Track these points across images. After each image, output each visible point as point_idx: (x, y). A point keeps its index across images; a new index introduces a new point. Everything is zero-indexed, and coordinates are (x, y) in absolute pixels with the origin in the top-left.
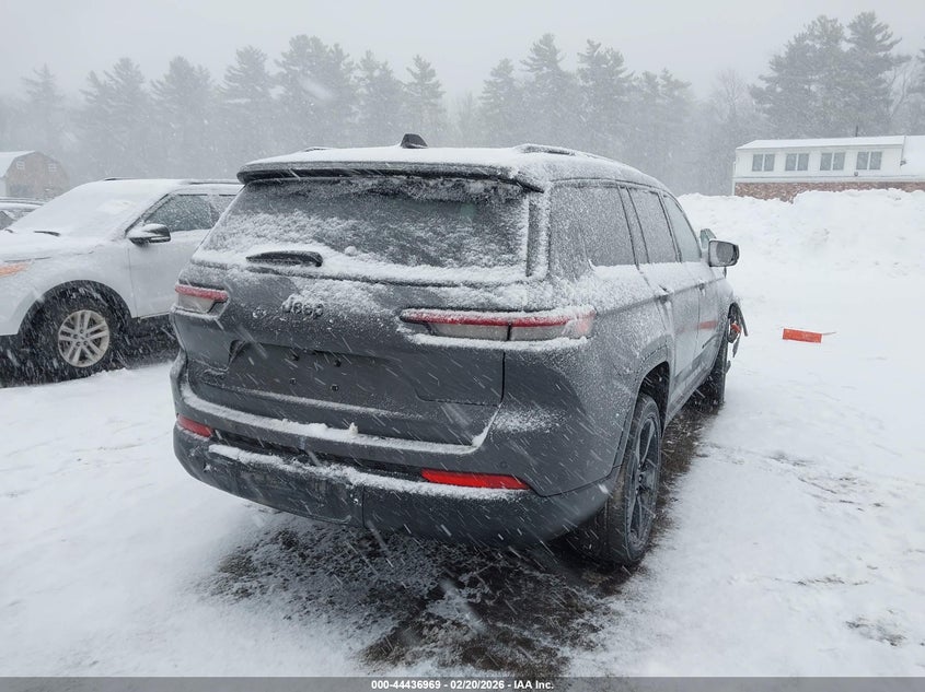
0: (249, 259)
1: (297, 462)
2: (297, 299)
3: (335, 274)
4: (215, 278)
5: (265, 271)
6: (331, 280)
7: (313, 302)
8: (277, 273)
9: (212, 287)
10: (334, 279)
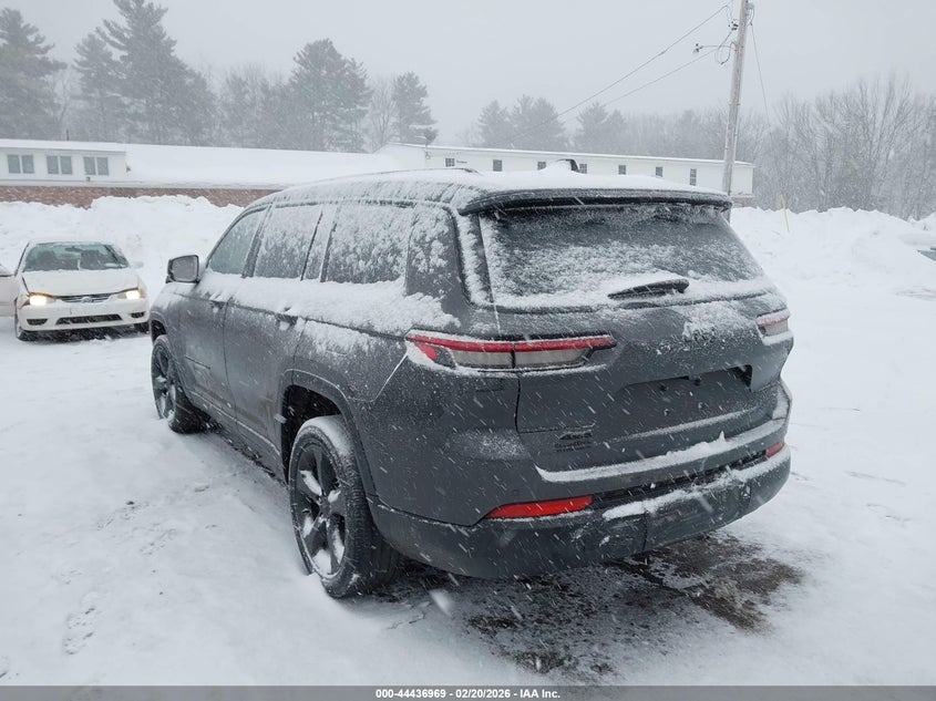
0: (612, 296)
1: (696, 487)
2: (694, 327)
3: (703, 298)
4: (587, 323)
5: (641, 306)
6: (703, 304)
7: (706, 327)
8: (654, 305)
9: (586, 334)
10: (705, 302)
